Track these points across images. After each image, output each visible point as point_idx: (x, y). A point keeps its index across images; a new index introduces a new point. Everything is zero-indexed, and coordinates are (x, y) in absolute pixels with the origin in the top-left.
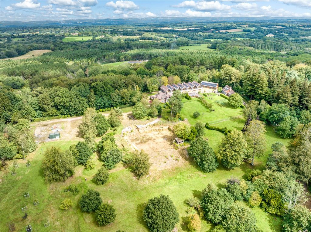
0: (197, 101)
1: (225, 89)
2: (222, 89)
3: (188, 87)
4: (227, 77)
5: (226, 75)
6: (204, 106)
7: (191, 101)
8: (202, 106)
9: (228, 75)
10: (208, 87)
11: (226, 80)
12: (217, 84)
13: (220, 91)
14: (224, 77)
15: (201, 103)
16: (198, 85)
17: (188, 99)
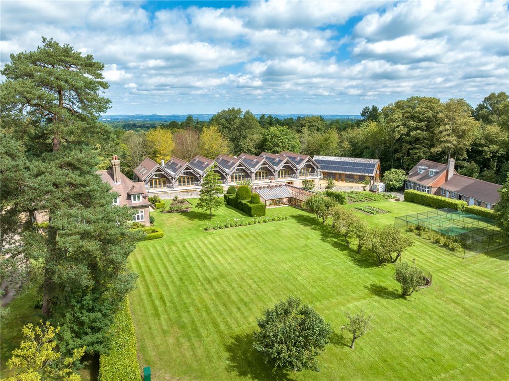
0: (294, 221)
1: (416, 174)
2: (403, 177)
3: (254, 166)
4: (417, 129)
5: (412, 123)
6: (343, 246)
7: (261, 219)
8: (328, 246)
9: (421, 121)
10: (340, 175)
11: (410, 143)
12: (376, 162)
13: (398, 185)
14: (404, 130)
15: (318, 233)
16: (299, 163)
17: (246, 211)
